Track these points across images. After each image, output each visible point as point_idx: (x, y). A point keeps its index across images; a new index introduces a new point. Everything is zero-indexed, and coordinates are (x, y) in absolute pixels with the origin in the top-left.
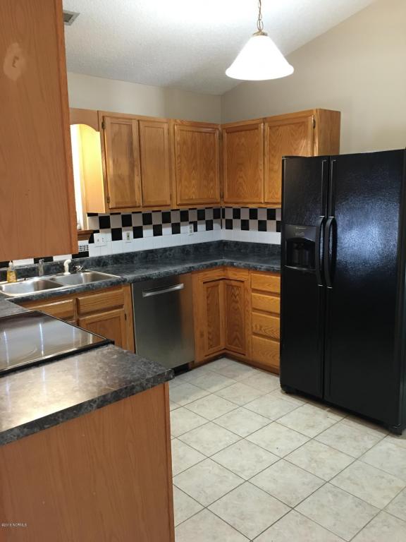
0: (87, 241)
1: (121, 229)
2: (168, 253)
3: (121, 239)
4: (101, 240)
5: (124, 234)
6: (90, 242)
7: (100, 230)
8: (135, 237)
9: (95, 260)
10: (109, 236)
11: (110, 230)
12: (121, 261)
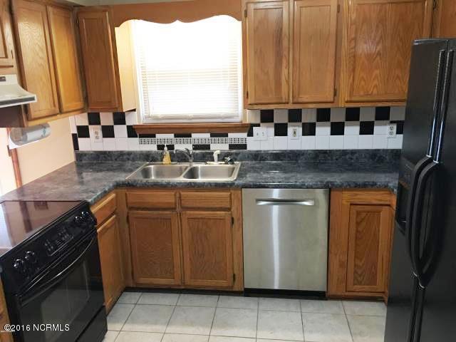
0: (246, 134)
1: (287, 124)
2: (347, 157)
3: (286, 135)
4: (261, 134)
5: (290, 130)
6: (248, 136)
7: (261, 124)
8: (304, 134)
9: (251, 154)
10: (272, 130)
11: (272, 124)
12: (282, 158)
